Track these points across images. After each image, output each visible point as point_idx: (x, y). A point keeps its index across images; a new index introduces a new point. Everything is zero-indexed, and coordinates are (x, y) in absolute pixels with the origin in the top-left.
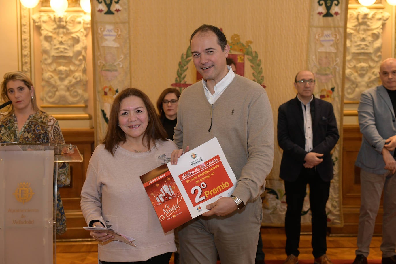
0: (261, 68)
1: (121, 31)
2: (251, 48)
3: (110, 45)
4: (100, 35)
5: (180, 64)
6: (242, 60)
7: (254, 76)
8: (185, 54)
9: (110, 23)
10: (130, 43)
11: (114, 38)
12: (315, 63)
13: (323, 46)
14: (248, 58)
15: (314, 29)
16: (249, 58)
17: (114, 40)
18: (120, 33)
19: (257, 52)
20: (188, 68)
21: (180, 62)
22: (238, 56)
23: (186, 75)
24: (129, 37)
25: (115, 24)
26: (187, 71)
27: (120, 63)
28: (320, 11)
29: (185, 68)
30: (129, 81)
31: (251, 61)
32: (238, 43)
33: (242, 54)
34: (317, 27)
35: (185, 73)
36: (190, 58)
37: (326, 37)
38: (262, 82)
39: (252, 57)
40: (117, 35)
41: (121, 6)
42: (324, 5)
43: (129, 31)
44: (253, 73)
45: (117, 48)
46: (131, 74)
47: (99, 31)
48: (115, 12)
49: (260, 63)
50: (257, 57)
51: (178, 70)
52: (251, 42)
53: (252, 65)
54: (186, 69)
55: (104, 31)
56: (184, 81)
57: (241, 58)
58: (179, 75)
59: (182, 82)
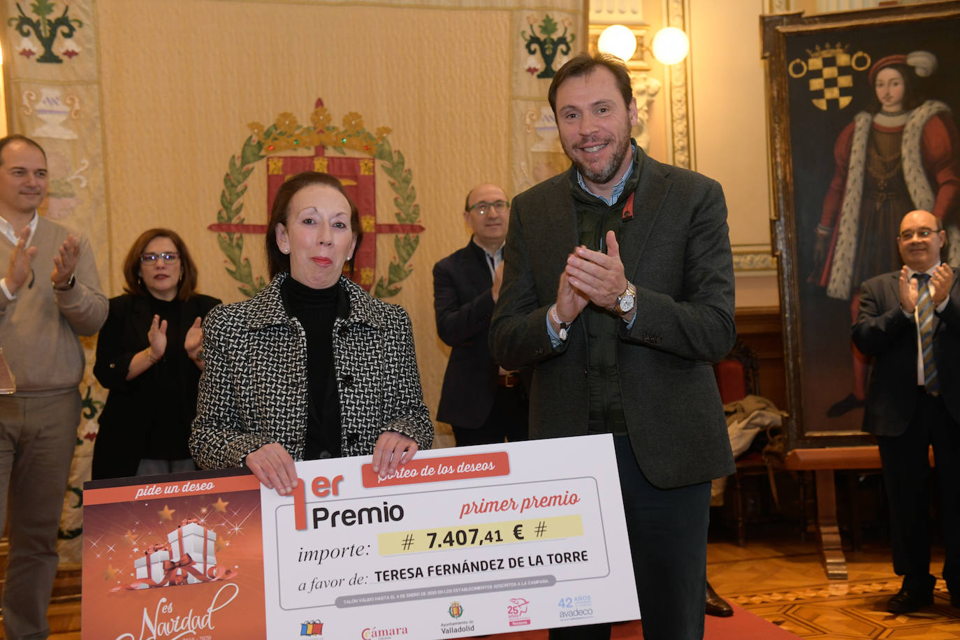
0: (413, 188)
1: (81, 102)
2: (388, 143)
3: (55, 136)
4: (28, 111)
5: (227, 178)
6: (370, 168)
7: (397, 205)
8: (238, 158)
9: (52, 84)
10: (103, 131)
11: (63, 118)
12: (527, 175)
13: (541, 139)
14: (382, 166)
15: (522, 104)
16: (385, 165)
17: (64, 124)
18: (77, 106)
19: (402, 152)
20: (246, 188)
21: (227, 175)
22: (361, 161)
23: (242, 205)
24: (102, 117)
25: (64, 85)
26: (245, 194)
27: (82, 177)
28: (532, 67)
29: (240, 188)
30: (105, 218)
31: (390, 172)
32: (358, 132)
33: (372, 157)
34: (527, 99)
35: (241, 200)
36: (250, 166)
37: (545, 120)
38: (416, 218)
39: (393, 163)
40: (70, 113)
41: (79, 43)
42: (538, 53)
43: (101, 103)
44: (396, 199)
45: (73, 142)
46: (108, 201)
47: (26, 102)
48: (65, 58)
49: (409, 176)
50: (403, 163)
51: (224, 192)
52: (388, 131)
53: (392, 180)
54: (242, 192)
55: (37, 101)
56: (239, 218)
57: (366, 164)
58: (226, 204)
59: (235, 221)
